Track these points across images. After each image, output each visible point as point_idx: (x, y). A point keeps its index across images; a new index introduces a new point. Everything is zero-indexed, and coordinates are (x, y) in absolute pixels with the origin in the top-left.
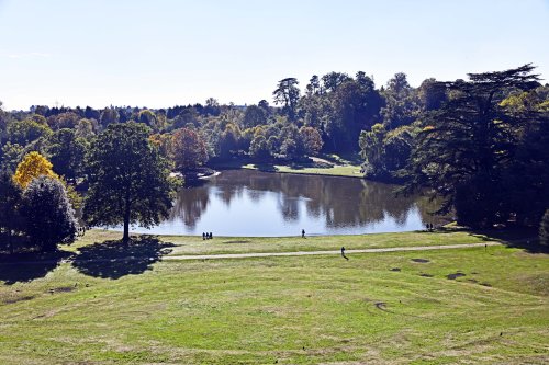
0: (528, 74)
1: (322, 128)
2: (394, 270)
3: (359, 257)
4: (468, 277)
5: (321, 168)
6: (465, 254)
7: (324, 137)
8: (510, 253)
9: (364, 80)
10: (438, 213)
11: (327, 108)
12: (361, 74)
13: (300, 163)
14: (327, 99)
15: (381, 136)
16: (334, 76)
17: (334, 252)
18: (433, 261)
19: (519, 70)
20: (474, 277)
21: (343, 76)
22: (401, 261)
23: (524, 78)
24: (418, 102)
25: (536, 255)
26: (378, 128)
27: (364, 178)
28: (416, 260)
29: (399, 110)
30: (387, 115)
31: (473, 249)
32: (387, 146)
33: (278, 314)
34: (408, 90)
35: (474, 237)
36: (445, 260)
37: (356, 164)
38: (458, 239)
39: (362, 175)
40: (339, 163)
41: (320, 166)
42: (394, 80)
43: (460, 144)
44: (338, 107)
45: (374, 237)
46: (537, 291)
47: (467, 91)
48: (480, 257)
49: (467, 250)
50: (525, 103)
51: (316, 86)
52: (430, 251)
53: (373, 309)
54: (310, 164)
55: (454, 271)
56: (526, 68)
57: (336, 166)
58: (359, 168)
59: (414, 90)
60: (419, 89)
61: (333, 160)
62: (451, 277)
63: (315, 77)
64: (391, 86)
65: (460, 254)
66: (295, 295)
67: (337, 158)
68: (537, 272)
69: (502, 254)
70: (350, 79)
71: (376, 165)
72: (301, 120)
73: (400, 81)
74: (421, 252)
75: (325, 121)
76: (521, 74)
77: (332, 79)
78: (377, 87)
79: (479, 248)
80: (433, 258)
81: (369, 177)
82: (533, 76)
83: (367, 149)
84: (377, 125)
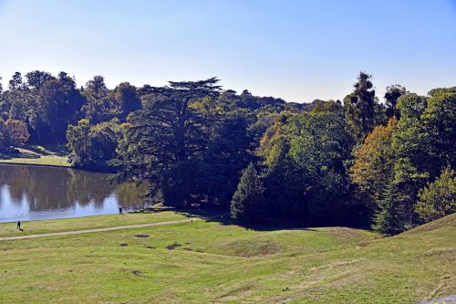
0: (214, 85)
1: (27, 121)
2: (123, 245)
3: (88, 236)
4: (183, 247)
5: (27, 158)
6: (176, 228)
7: (30, 129)
8: (210, 226)
9: (66, 80)
10: (147, 196)
11: (32, 103)
12: (63, 74)
13: (7, 153)
14: (31, 95)
15: (87, 130)
16: (38, 74)
17: (64, 233)
18: (153, 236)
19: (208, 81)
20: (188, 246)
21: (47, 75)
22: (126, 237)
23: (211, 88)
24: (115, 102)
25: (228, 226)
26: (84, 123)
27: (72, 167)
28: (138, 236)
29: (98, 108)
30: (88, 112)
31: (181, 224)
32: (92, 139)
33: (49, 288)
34: (106, 91)
35: (179, 215)
36: (162, 235)
37: (62, 155)
38: (168, 217)
39: (70, 165)
40: (45, 154)
41: (28, 157)
42: (93, 82)
43: (164, 138)
44: (43, 103)
45: (97, 218)
46: (237, 253)
47: (169, 96)
48: (188, 230)
49: (177, 225)
50: (207, 108)
51: (19, 82)
52: (148, 228)
53: (133, 276)
54: (17, 155)
55: (171, 243)
56: (213, 81)
57: (43, 157)
58: (66, 158)
59: (110, 91)
60: (115, 91)
61: (39, 151)
62: (170, 248)
63: (18, 74)
64: (90, 86)
65: (172, 228)
66: (56, 271)
67: (43, 149)
68: (234, 240)
69: (204, 227)
70: (54, 78)
71: (83, 156)
72: (6, 113)
73: (98, 82)
74: (141, 229)
75: (31, 114)
76: (208, 85)
77: (36, 77)
78: (78, 87)
79: (186, 223)
80: (152, 233)
81: (76, 167)
82: (217, 87)
83: (74, 141)
84: (83, 120)
